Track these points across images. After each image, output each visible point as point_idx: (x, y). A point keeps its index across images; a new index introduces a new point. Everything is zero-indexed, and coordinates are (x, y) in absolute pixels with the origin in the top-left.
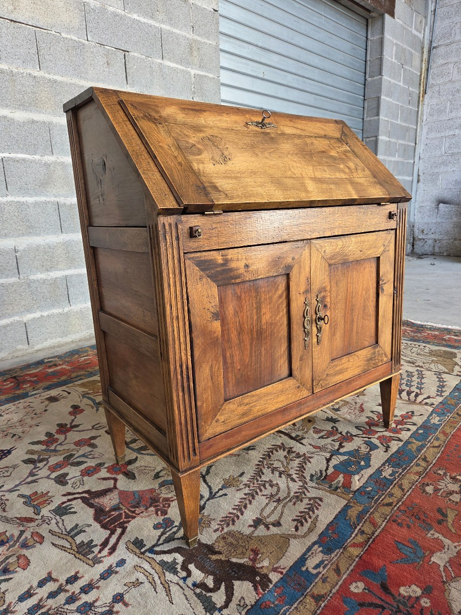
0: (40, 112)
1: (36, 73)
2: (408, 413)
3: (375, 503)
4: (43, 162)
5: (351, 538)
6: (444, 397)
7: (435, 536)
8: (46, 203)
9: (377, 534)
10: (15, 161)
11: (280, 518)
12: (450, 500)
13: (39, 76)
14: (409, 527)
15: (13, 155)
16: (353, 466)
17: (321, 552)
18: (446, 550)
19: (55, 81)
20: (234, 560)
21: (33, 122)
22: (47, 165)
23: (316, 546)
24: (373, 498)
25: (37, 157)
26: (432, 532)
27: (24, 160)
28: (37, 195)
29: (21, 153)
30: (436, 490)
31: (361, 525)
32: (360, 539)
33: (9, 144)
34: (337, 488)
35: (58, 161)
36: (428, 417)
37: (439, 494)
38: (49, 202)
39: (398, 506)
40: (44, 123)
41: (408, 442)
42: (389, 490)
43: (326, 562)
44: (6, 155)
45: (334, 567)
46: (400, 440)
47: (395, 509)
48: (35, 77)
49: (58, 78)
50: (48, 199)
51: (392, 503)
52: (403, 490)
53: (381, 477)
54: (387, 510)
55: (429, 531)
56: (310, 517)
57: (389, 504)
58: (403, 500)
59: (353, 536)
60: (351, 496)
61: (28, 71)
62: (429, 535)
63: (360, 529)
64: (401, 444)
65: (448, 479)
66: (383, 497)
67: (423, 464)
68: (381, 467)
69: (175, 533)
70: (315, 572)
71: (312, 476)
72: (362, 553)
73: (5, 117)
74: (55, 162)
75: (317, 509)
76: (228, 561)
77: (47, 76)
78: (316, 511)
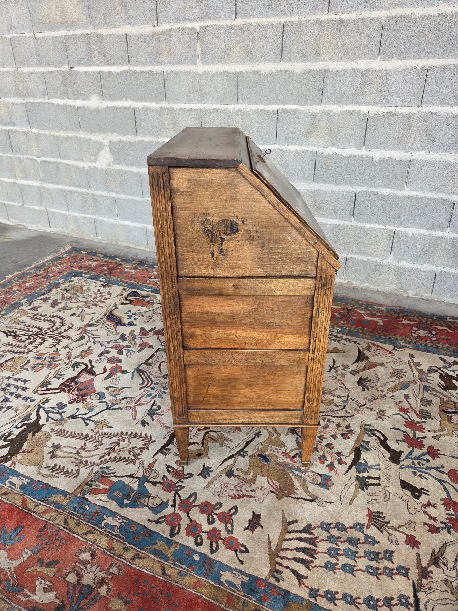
0: (317, 60)
1: (323, 17)
2: (243, 545)
3: (68, 513)
4: (311, 111)
5: (32, 499)
6: (312, 600)
7: (24, 555)
8: (305, 152)
9: (34, 515)
10: (288, 112)
11: (60, 457)
12: (69, 573)
13: (326, 19)
14: (38, 536)
15: (287, 107)
16: (121, 494)
17: (24, 484)
18: (8, 561)
19: (342, 21)
20: (26, 443)
21: (310, 71)
22: (314, 115)
23: (29, 480)
24: (75, 510)
25: (306, 107)
26: (30, 553)
27: (295, 111)
28: (299, 144)
29: (294, 104)
30: (85, 563)
31: (45, 504)
32: (31, 505)
33: (285, 96)
34: (90, 486)
35: (325, 110)
36: (236, 569)
37: (77, 564)
38: (308, 151)
39: (64, 529)
40: (320, 71)
41: (169, 542)
42: (85, 523)
43: (13, 487)
44: (281, 107)
45: (9, 491)
46: (172, 534)
47: (60, 527)
48: (321, 22)
49: (346, 16)
50: (307, 148)
51: (68, 525)
52: (86, 534)
53: (104, 517)
54: (60, 520)
55: (31, 551)
56: (57, 473)
57: (66, 523)
58: (70, 533)
59: (34, 500)
60: (79, 495)
61: (316, 17)
62: (26, 551)
63: (40, 504)
64: (167, 535)
65: (102, 575)
66: (76, 518)
67: (129, 555)
68: (120, 516)
69: (53, 413)
70: (7, 482)
71: (108, 468)
72: (16, 505)
73: (286, 71)
74: (323, 111)
75: (67, 476)
76: (26, 441)
77: (334, 17)
78: (64, 475)
